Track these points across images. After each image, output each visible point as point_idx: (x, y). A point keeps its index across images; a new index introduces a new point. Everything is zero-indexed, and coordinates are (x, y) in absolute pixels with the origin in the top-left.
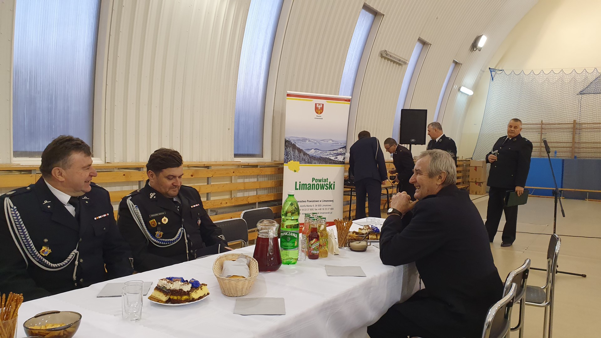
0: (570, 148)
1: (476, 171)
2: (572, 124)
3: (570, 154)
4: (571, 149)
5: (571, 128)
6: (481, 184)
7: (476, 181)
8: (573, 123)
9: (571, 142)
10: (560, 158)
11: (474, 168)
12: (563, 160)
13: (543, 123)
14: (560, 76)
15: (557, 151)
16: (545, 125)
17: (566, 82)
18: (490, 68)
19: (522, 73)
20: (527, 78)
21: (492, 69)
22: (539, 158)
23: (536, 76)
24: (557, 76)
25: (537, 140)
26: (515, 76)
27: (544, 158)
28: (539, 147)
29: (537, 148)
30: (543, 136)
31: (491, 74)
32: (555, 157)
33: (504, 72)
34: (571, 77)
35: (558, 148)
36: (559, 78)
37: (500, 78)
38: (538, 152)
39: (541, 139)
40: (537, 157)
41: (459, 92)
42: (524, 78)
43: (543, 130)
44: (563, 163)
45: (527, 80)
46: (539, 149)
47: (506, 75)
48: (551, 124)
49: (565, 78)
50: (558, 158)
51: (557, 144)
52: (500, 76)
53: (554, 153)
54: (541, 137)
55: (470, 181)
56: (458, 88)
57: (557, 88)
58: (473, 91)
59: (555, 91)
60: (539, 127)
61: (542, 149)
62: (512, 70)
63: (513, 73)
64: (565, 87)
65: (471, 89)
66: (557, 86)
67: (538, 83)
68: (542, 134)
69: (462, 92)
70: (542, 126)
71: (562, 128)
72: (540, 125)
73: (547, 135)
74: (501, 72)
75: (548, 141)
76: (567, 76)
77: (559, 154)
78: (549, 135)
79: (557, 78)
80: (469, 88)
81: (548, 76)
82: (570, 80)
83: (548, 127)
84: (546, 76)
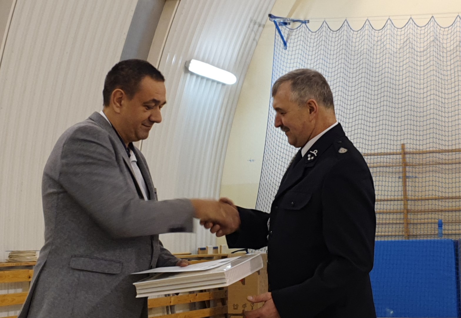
1: (244, 283)
7: (244, 311)
10: (450, 238)
12: (456, 244)
13: (407, 150)
14: (429, 32)
15: (443, 221)
16: (411, 155)
17: (445, 46)
18: (270, 16)
19: (345, 27)
20: (358, 40)
21: (275, 17)
22: (404, 239)
23: (376, 34)
24: (423, 32)
25: (396, 194)
26: (331, 35)
27: (414, 239)
28: (400, 213)
29: (399, 216)
30: (409, 183)
31: (280, 32)
32: (441, 236)
33: (307, 24)
34: (453, 33)
35: (443, 214)
36: (429, 37)
37: (296, 40)
38: (401, 226)
39: (405, 191)
40: (400, 239)
41: (189, 75)
42: (351, 38)
43: (407, 169)
44: (456, 250)
45: (357, 44)
46: (402, 216)
47: (310, 32)
48: (423, 153)
49: (441, 36)
50: (446, 238)
51: (440, 204)
52: (297, 36)
53: (437, 226)
54: (405, 186)
55: (229, 312)
56: (180, 62)
57: (425, 62)
58: (235, 75)
59: (422, 68)
60: (398, 160)
61: (409, 216)
62: (323, 20)
63: (324, 28)
64: (442, 58)
65: (228, 70)
66: (425, 57)
67: (382, 50)
68: (405, 178)
69: (198, 76)
70: (404, 158)
71: (447, 161)
72: (398, 156)
73: (417, 180)
74: (298, 24)
75: (419, 195)
76: (446, 33)
77: (447, 229)
78: (420, 180)
79: (422, 36)
80: (221, 65)
81: (403, 32)
82: (452, 43)
83: (418, 159)
84: (399, 33)
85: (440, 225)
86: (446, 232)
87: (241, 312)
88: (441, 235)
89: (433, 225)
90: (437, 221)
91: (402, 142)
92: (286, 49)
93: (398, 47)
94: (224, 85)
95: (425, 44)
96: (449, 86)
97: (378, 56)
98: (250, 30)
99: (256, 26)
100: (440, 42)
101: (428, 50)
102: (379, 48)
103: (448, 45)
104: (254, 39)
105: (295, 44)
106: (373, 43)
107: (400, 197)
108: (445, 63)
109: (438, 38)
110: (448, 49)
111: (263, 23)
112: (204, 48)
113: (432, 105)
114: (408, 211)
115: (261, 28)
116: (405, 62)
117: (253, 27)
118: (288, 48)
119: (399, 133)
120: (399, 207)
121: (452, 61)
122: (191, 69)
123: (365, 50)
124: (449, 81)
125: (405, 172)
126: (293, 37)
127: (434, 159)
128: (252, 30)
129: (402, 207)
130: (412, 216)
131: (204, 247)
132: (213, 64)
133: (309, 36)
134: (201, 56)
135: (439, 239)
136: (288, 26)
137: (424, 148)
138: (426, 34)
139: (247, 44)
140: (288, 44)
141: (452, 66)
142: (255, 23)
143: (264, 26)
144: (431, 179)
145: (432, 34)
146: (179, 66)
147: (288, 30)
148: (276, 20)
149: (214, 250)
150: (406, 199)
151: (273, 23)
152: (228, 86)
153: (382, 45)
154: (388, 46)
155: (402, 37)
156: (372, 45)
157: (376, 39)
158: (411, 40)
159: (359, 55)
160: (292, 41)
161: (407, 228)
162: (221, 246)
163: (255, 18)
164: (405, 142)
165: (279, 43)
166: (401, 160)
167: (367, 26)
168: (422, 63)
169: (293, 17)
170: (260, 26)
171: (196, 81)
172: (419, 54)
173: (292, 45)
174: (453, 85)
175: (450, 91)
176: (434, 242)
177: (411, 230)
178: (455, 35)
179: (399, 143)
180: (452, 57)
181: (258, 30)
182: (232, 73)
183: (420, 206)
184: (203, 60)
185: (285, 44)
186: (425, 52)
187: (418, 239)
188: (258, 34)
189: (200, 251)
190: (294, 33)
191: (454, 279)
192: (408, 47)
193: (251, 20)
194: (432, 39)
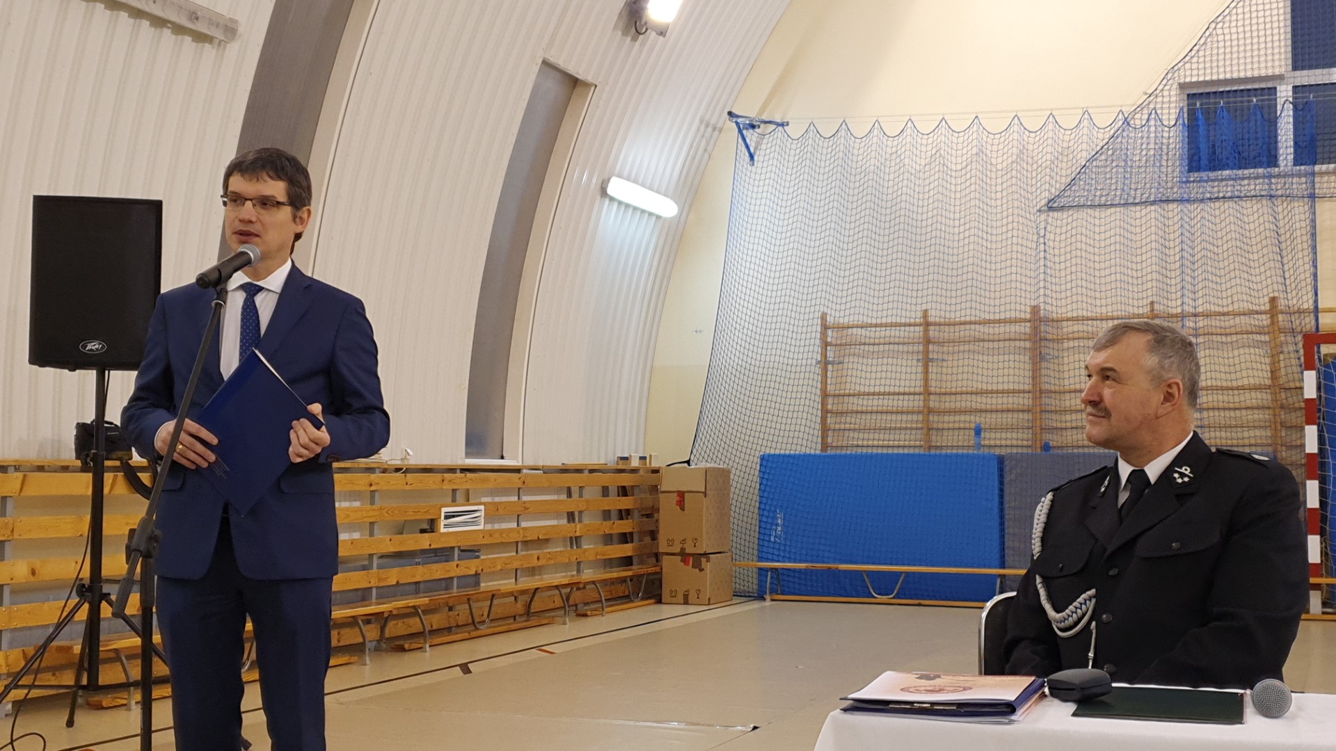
0: (1023, 411)
1: (683, 509)
2: (1025, 321)
3: (1025, 436)
4: (1026, 416)
5: (1023, 337)
6: (704, 560)
7: (683, 549)
8: (1028, 316)
9: (1027, 387)
10: (992, 451)
11: (675, 497)
12: (1001, 460)
13: (931, 319)
14: (970, 140)
15: (983, 426)
16: (937, 328)
17: (994, 161)
18: (730, 113)
19: (843, 131)
20: (861, 151)
21: (738, 116)
22: (922, 452)
23: (889, 143)
24: (961, 140)
25: (913, 384)
26: (821, 144)
27: (938, 452)
28: (919, 413)
29: (915, 417)
30: (933, 369)
31: (744, 139)
32: (979, 449)
33: (786, 128)
34: (1006, 142)
35: (983, 415)
36: (970, 147)
37: (768, 151)
38: (919, 432)
39: (926, 380)
40: (917, 451)
41: (607, 201)
42: (851, 149)
43: (931, 347)
44: (1001, 470)
45: (860, 157)
46: (920, 417)
47: (789, 139)
48: (954, 324)
49: (989, 147)
50: (987, 451)
51: (979, 400)
52: (769, 145)
53: (973, 433)
54: (926, 372)
55: (660, 551)
56: (594, 181)
57: (963, 187)
58: (676, 203)
59: (958, 195)
60: (917, 334)
61: (931, 418)
62: (810, 121)
63: (811, 133)
64: (988, 181)
65: (666, 195)
66: (963, 179)
67: (897, 167)
68: (927, 362)
69: (620, 203)
70: (926, 331)
71: (991, 337)
72: (917, 329)
73: (945, 364)
74: (773, 127)
75: (949, 386)
76: (996, 142)
77: (989, 438)
78: (950, 363)
79: (960, 146)
80: (656, 187)
81: (930, 141)
82: (1005, 157)
83: (947, 333)
84: (924, 142)
85: (978, 431)
86: (987, 442)
87: (678, 550)
88: (979, 446)
89: (967, 432)
90: (973, 426)
91: (924, 308)
92: (753, 165)
93: (923, 163)
94: (658, 217)
95: (965, 157)
96: (999, 223)
97: (892, 177)
98: (700, 135)
99: (710, 129)
100: (986, 155)
101: (969, 167)
102: (893, 164)
103: (1000, 160)
104: (705, 150)
105: (767, 158)
106: (884, 156)
107: (917, 390)
108: (993, 187)
109: (984, 150)
110: (999, 167)
111: (719, 125)
112: (630, 160)
113: (971, 252)
114: (930, 411)
115: (716, 133)
116: (932, 186)
117: (705, 132)
118: (755, 163)
119: (920, 294)
120: (916, 403)
121: (1005, 185)
122: (610, 191)
123: (872, 168)
124: (998, 215)
125: (926, 352)
126: (763, 147)
127: (972, 333)
128: (703, 136)
129: (921, 403)
130: (936, 418)
131: (626, 455)
132: (643, 185)
133: (788, 145)
134: (626, 174)
135: (975, 452)
136: (757, 130)
137: (957, 316)
138: (965, 144)
139: (694, 158)
140: (756, 158)
141: (1005, 193)
142: (707, 126)
143: (720, 131)
144: (966, 362)
145: (975, 143)
146: (593, 186)
147: (757, 135)
148: (739, 120)
149: (642, 461)
150: (927, 393)
151: (734, 124)
152: (666, 219)
153: (898, 160)
154: (906, 161)
155: (929, 148)
156: (883, 160)
157: (889, 150)
158: (942, 152)
159: (863, 175)
160: (762, 153)
161: (928, 434)
162: (651, 456)
163: (707, 118)
164: (929, 307)
165: (742, 156)
166: (921, 333)
167: (876, 131)
168: (959, 188)
169: (765, 117)
170: (714, 129)
171: (618, 208)
172: (953, 174)
173: (761, 159)
174: (1005, 221)
175: (999, 230)
176: (968, 455)
177: (934, 438)
178: (1010, 146)
179: (919, 307)
180: (1005, 178)
181: (711, 136)
182: (672, 199)
183: (949, 403)
184: (628, 179)
185: (752, 157)
186: (964, 172)
187: (944, 452)
188: (712, 142)
189: (621, 462)
190: (765, 141)
191: (996, 510)
192: (937, 163)
193: (701, 122)
194: (975, 151)
